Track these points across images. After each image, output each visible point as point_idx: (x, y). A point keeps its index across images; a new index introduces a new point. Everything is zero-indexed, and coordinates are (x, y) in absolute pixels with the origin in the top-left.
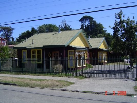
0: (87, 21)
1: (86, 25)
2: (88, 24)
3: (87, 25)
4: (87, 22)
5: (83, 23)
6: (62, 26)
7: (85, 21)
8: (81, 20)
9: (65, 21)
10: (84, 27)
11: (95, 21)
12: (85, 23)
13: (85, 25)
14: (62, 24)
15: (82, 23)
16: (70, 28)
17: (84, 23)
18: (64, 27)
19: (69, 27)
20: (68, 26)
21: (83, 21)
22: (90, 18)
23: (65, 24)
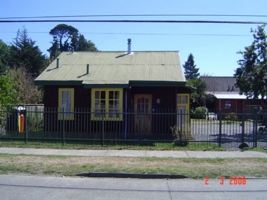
0: (64, 34)
1: (63, 43)
2: (67, 40)
3: (66, 42)
4: (65, 37)
5: (56, 39)
6: (18, 40)
7: (61, 35)
8: (53, 32)
9: (25, 30)
10: (59, 47)
11: (82, 37)
12: (61, 39)
13: (61, 42)
14: (19, 37)
15: (54, 38)
16: (34, 46)
17: (59, 38)
18: (22, 43)
19: (33, 43)
20: (30, 42)
21: (56, 34)
22: (72, 31)
23: (25, 37)
